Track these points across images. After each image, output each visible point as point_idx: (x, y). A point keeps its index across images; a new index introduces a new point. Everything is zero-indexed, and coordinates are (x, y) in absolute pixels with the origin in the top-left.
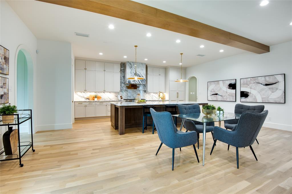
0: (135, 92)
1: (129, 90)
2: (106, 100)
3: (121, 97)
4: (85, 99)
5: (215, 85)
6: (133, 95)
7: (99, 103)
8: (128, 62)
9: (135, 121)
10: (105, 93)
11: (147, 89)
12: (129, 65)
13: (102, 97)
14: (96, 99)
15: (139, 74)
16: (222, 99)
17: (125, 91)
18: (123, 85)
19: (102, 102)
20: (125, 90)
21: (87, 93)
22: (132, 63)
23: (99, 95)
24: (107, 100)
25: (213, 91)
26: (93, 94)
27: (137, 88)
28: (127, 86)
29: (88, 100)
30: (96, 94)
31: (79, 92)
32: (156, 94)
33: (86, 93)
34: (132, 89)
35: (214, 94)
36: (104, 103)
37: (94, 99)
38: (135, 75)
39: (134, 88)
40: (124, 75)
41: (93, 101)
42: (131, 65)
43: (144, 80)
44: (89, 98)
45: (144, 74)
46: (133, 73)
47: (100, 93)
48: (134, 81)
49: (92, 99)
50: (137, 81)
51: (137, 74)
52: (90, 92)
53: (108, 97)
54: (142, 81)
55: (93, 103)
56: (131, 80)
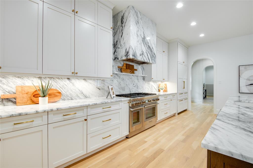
1: (123, 75)
6: (129, 85)
8: (133, 7)
10: (73, 81)
12: (135, 16)
13: (63, 92)
15: (149, 41)
17: (116, 76)
21: (4, 81)
23: (54, 85)
26: (34, 84)
27: (135, 72)
28: (119, 67)
39: (131, 72)
40: (117, 41)
41: (37, 112)
42: (138, 17)
43: (154, 56)
44: (15, 99)
45: (155, 44)
46: (140, 36)
47: (57, 79)
48: (142, 54)
49: (29, 102)
50: (146, 55)
51: (146, 42)
52: (18, 77)
53: (79, 90)
54: (152, 57)
55: (37, 122)
56: (137, 52)
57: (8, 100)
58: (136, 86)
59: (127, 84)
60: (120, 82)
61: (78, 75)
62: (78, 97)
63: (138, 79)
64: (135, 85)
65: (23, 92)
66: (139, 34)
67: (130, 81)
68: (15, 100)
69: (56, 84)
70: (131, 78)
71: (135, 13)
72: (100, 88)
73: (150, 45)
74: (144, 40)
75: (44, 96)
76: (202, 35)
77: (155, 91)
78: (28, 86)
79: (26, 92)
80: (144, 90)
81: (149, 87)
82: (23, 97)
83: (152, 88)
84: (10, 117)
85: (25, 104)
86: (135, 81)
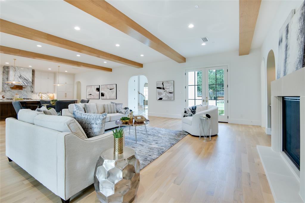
0: (21, 92)
1: (13, 90)
3: (3, 96)
5: (90, 88)
9: (11, 113)
11: (34, 89)
16: (94, 97)
17: (9, 91)
18: (5, 86)
20: (9, 90)
22: (16, 68)
25: (89, 92)
28: (10, 87)
32: (45, 94)
34: (17, 89)
35: (90, 95)
38: (19, 77)
39: (19, 89)
43: (30, 82)
45: (30, 77)
50: (22, 83)
54: (27, 83)
66: (16, 75)
86: (23, 93)
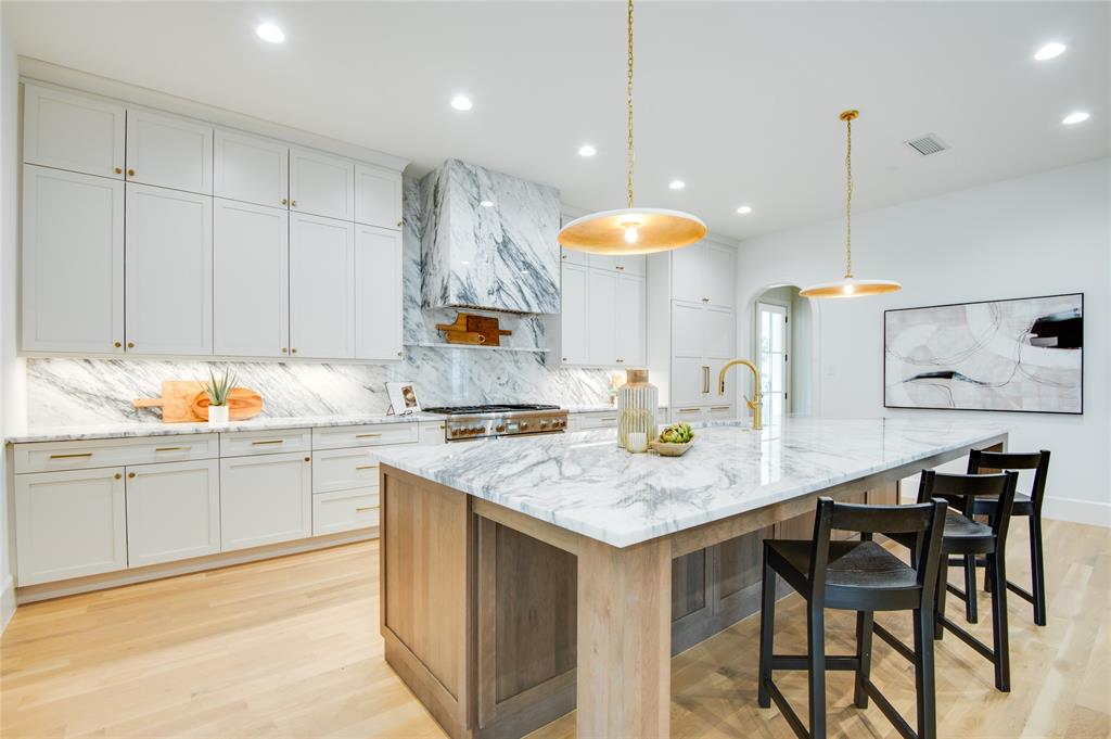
1: (453, 350)
2: (297, 421)
4: (127, 415)
5: (934, 327)
6: (479, 380)
7: (244, 447)
8: (460, 163)
10: (294, 369)
11: (556, 341)
12: (468, 186)
13: (267, 395)
14: (218, 418)
15: (525, 248)
16: (989, 399)
17: (431, 354)
18: (416, 315)
19: (271, 438)
20: (431, 348)
21: (139, 370)
22: (483, 177)
23: (246, 379)
24: (308, 420)
25: (920, 356)
26: (198, 376)
27: (502, 338)
28: (439, 327)
29: (152, 425)
30: (219, 377)
31: (69, 355)
33: (130, 365)
34: (472, 341)
35: (929, 376)
36: (288, 444)
37: (200, 410)
38: (500, 251)
39: (482, 339)
40: (427, 255)
41: (198, 433)
42: (478, 187)
43: (552, 290)
44: (160, 408)
45: (553, 255)
46: (487, 239)
47: (252, 365)
48: (498, 290)
49: (190, 416)
50: (514, 291)
51: (514, 251)
52: (167, 362)
53: (311, 392)
54: (539, 294)
55: (198, 451)
56: (476, 285)
57: (147, 410)
58: (510, 384)
59: (471, 378)
60: (445, 371)
61: (297, 354)
62: (309, 409)
63: (516, 362)
64: (503, 381)
65: (177, 395)
66: (483, 233)
67: (483, 368)
68: (160, 412)
69: (250, 377)
70: (490, 359)
71: (467, 178)
72: (374, 388)
73: (529, 259)
74: (505, 246)
75: (220, 404)
76: (744, 210)
77: (594, 398)
78: (187, 382)
79: (183, 395)
80: (542, 396)
81: (568, 387)
82: (176, 405)
83: (578, 389)
84: (150, 436)
85: (180, 420)
86: (503, 369)
